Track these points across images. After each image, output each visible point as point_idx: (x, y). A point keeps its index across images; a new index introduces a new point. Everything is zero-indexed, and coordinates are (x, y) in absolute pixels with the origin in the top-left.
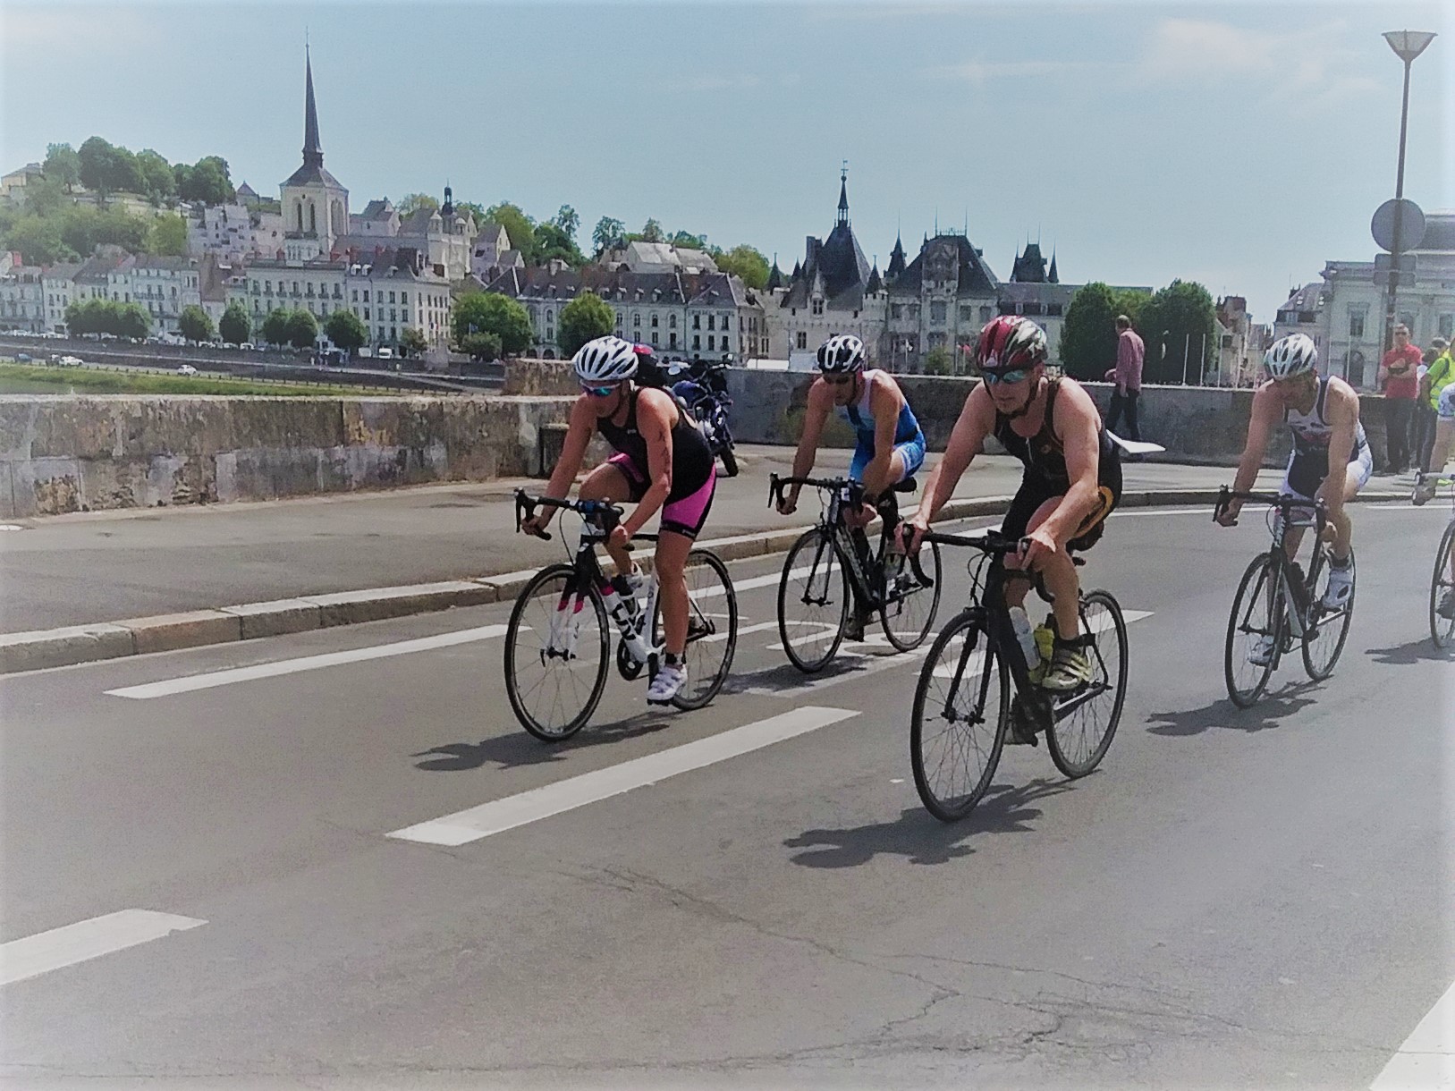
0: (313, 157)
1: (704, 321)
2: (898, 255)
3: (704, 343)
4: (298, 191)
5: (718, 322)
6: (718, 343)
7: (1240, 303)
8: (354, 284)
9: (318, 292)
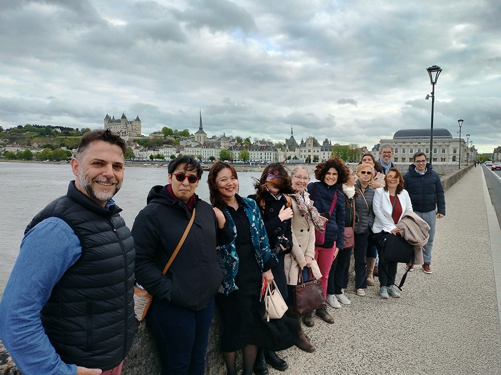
0: (201, 129)
1: (267, 154)
2: (302, 141)
3: (267, 157)
4: (198, 135)
5: (269, 154)
6: (269, 158)
7: (366, 148)
8: (203, 149)
9: (197, 151)
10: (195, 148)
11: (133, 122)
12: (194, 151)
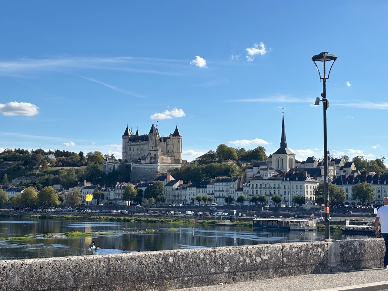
4: (278, 156)
8: (284, 183)
9: (272, 186)
10: (270, 182)
11: (168, 138)
12: (268, 186)
